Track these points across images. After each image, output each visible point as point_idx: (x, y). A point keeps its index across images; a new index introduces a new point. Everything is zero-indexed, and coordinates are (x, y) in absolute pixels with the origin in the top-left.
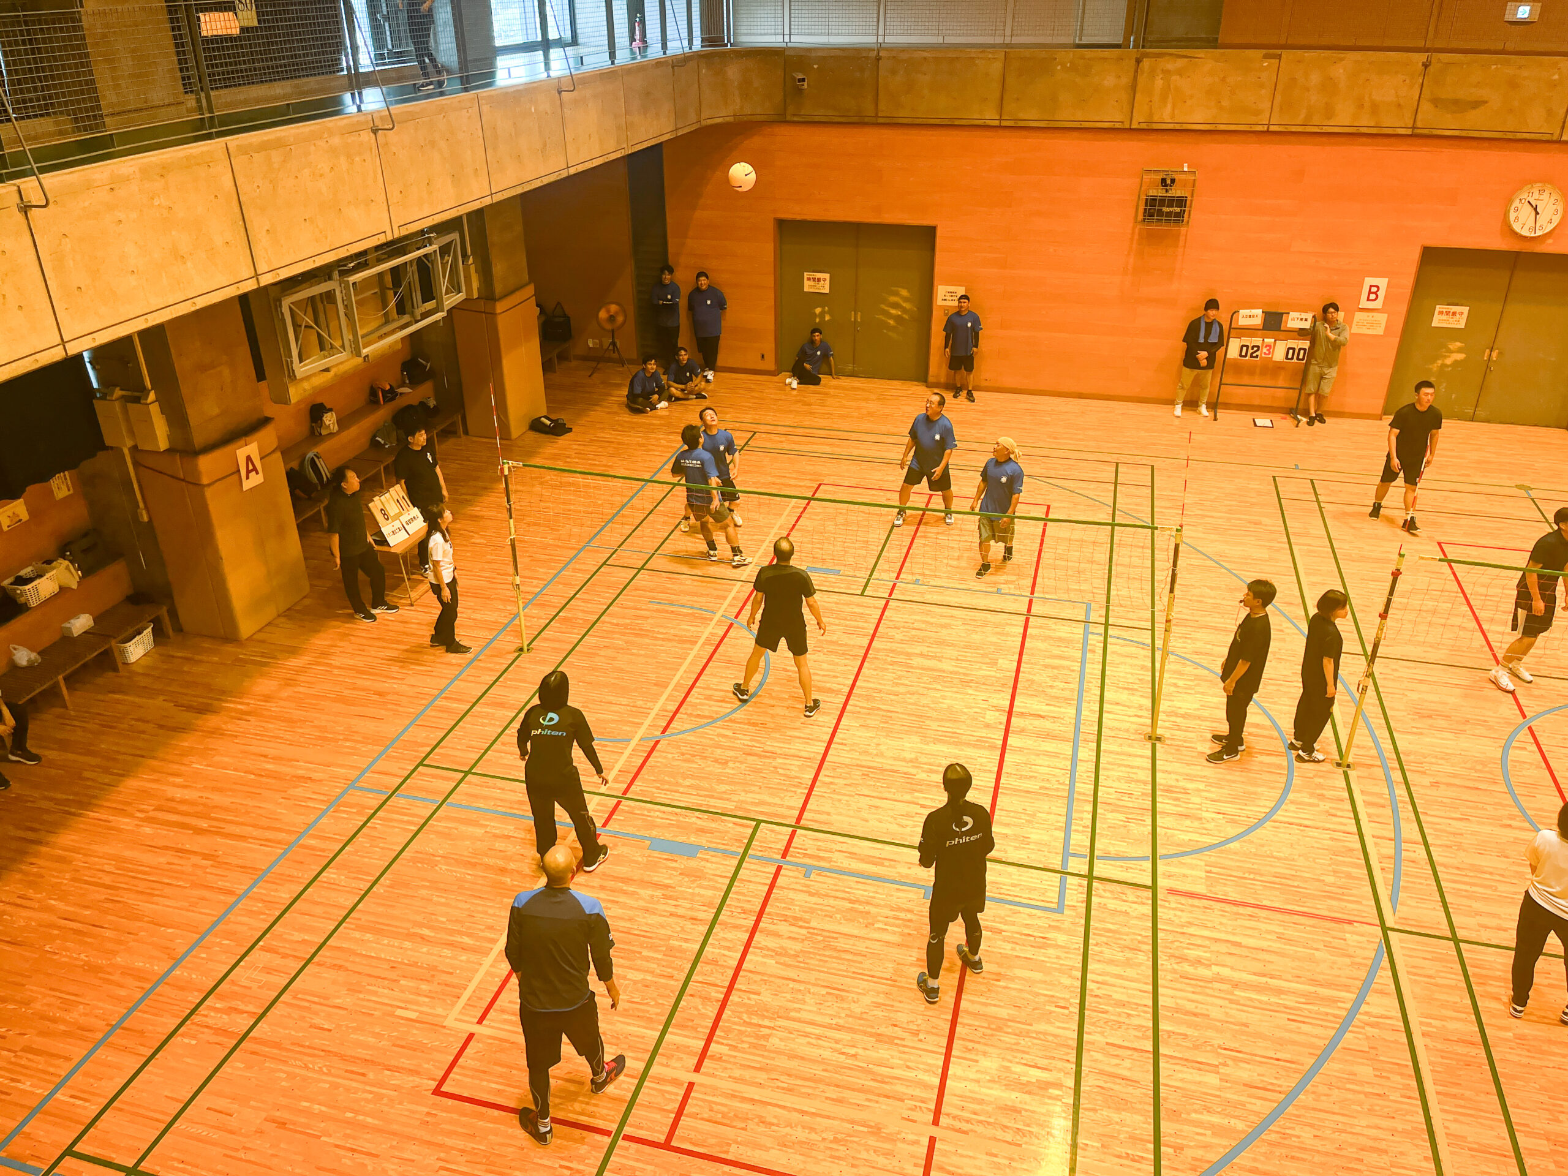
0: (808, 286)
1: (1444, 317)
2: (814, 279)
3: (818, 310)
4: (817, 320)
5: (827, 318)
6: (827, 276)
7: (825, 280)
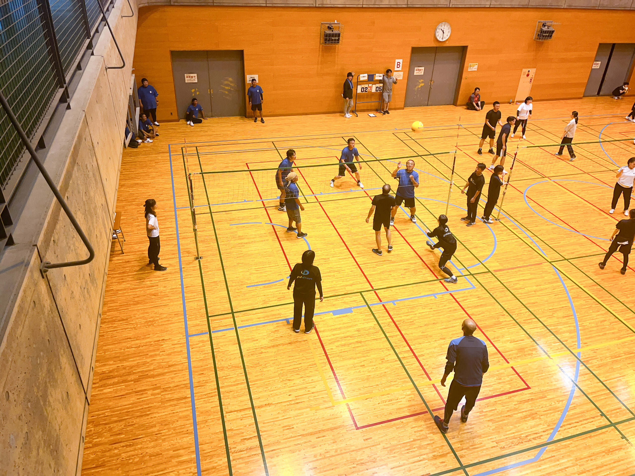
0: (187, 80)
1: (417, 71)
2: (190, 77)
3: (193, 90)
4: (193, 95)
5: (198, 93)
6: (196, 75)
7: (195, 77)
